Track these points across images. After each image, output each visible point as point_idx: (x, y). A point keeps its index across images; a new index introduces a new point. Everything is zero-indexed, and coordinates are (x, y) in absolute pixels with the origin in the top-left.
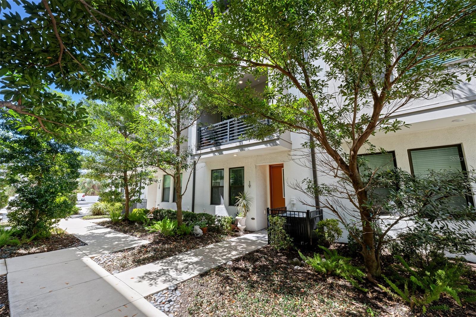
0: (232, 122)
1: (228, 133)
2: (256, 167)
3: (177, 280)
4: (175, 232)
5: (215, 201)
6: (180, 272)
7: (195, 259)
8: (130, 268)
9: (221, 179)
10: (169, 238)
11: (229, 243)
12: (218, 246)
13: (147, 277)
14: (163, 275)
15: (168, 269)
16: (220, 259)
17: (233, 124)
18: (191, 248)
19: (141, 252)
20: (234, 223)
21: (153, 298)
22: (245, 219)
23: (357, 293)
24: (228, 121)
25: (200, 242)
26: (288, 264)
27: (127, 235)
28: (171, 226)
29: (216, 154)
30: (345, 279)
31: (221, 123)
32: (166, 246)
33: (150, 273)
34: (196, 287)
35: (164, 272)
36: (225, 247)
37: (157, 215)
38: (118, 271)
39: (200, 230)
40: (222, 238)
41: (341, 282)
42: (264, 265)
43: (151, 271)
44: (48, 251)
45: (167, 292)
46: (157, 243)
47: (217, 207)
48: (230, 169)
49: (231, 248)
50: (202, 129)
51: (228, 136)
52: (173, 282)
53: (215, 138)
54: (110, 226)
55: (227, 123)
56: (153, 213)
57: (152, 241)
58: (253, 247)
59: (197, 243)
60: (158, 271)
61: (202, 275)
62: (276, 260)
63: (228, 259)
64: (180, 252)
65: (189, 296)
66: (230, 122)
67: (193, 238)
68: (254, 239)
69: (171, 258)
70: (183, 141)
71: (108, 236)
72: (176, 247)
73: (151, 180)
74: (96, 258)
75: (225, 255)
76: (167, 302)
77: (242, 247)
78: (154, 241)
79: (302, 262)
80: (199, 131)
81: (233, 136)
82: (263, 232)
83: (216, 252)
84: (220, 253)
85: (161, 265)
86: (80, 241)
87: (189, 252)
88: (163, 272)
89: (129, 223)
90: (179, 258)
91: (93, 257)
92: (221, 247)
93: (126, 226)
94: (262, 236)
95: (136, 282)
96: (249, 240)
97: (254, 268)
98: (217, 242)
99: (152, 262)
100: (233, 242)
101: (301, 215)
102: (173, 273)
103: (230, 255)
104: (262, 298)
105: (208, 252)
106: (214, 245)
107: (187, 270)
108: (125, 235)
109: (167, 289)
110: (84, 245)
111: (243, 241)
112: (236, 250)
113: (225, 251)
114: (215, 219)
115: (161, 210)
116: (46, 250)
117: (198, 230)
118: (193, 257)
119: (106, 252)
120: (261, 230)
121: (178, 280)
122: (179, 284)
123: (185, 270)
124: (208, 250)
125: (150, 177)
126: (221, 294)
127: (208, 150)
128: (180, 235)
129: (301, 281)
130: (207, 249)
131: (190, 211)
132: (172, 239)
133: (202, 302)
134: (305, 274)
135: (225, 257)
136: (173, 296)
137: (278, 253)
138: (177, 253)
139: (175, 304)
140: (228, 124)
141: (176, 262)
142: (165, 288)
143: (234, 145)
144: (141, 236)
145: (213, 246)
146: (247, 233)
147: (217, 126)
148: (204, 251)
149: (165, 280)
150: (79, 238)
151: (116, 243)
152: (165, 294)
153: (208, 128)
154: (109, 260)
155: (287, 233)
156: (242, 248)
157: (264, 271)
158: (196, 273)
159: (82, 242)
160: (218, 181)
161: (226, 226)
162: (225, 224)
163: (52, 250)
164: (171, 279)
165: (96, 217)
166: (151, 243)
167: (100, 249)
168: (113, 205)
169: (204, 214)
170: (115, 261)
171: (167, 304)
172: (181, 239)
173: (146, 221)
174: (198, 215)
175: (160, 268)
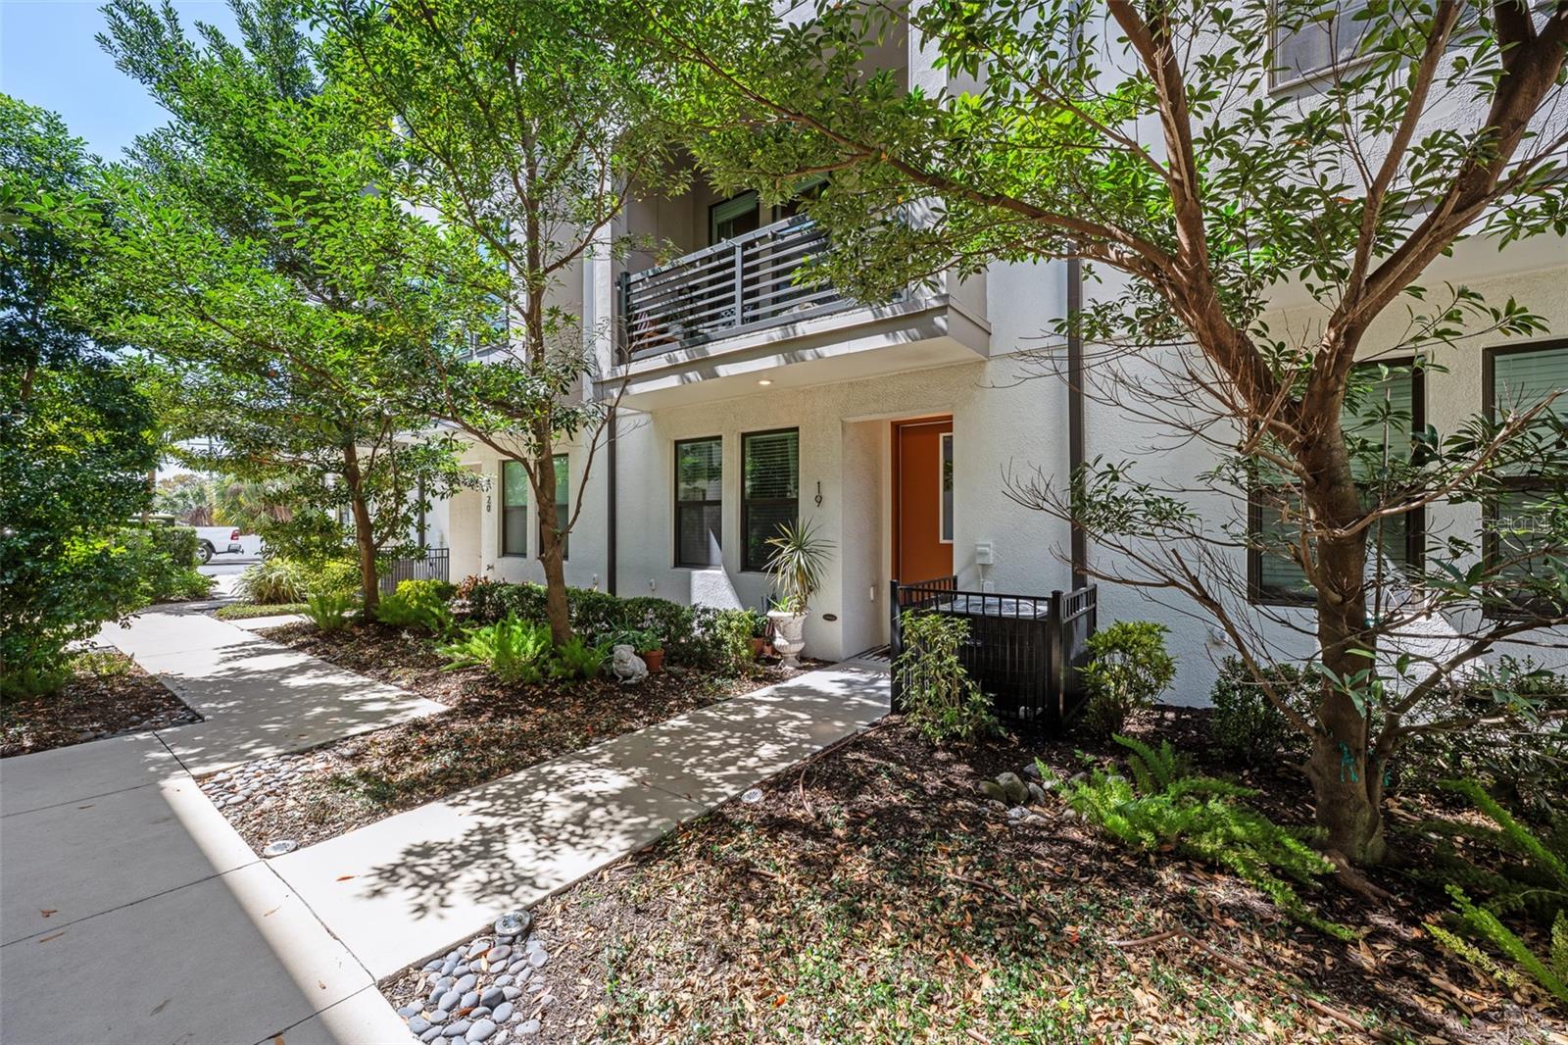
0: (751, 244)
1: (737, 293)
2: (844, 426)
3: (534, 885)
4: (541, 670)
5: (689, 553)
6: (553, 840)
7: (615, 782)
8: (348, 826)
9: (710, 478)
10: (521, 693)
11: (746, 707)
12: (706, 719)
13: (412, 868)
14: (478, 856)
15: (501, 829)
16: (714, 776)
17: (756, 256)
18: (601, 733)
19: (406, 749)
20: (762, 633)
21: (421, 985)
22: (800, 619)
23: (1311, 948)
24: (738, 241)
25: (637, 705)
26: (980, 798)
27: (367, 680)
28: (530, 645)
29: (690, 375)
30: (1237, 876)
31: (708, 251)
32: (507, 724)
33: (426, 851)
34: (615, 920)
35: (484, 846)
36: (733, 727)
37: (483, 603)
38: (291, 844)
39: (637, 659)
40: (719, 688)
41: (1221, 891)
42: (892, 808)
43: (433, 839)
44: (34, 750)
45: (485, 946)
46: (471, 712)
47: (697, 574)
48: (744, 436)
49: (755, 732)
50: (634, 278)
51: (737, 305)
52: (516, 894)
53: (682, 315)
54: (309, 644)
55: (731, 251)
56: (470, 594)
57: (453, 704)
58: (839, 724)
59: (625, 710)
60: (459, 840)
61: (644, 856)
62: (933, 783)
63: (744, 780)
64: (559, 749)
65: (583, 971)
66: (745, 246)
67: (612, 691)
68: (838, 691)
69: (521, 776)
70: (559, 321)
71: (296, 681)
72: (544, 727)
73: (452, 478)
74: (220, 777)
75: (733, 761)
76: (481, 1009)
77: (796, 723)
78: (462, 704)
79: (1032, 785)
80: (623, 285)
81: (756, 306)
82: (863, 661)
83: (696, 750)
84: (715, 751)
85: (476, 812)
86: (179, 702)
87: (593, 750)
88: (482, 843)
89: (380, 634)
90: (551, 778)
91: (210, 775)
92: (716, 726)
93: (369, 644)
94: (863, 678)
95: (359, 896)
96: (819, 694)
97: (854, 823)
98: (701, 704)
99: (445, 795)
100: (760, 703)
101: (1027, 610)
102: (520, 849)
103: (751, 762)
104: (905, 976)
105: (668, 749)
106: (690, 719)
107: (579, 830)
108: (359, 679)
109: (490, 930)
110: (192, 721)
111: (796, 698)
112: (774, 737)
113: (731, 741)
114: (689, 620)
115: (494, 587)
116: (28, 743)
117: (630, 662)
118: (607, 773)
119: (269, 751)
120: (860, 655)
121: (541, 882)
122: (543, 901)
123: (572, 833)
124: (666, 739)
125: (446, 467)
126: (725, 957)
127: (661, 362)
128: (562, 681)
129: (1057, 883)
130: (663, 734)
131: (602, 589)
132: (532, 696)
133: (639, 1005)
134: (1064, 849)
135: (732, 770)
136: (513, 968)
137: (936, 749)
138: (545, 753)
139: (517, 1017)
140: (738, 256)
141: (539, 795)
142: (480, 925)
143: (760, 339)
144: (417, 684)
145: (684, 723)
146: (809, 669)
147: (692, 264)
148: (650, 745)
149: (485, 885)
150: (178, 693)
151: (319, 710)
152: (477, 957)
153: (656, 275)
154: (267, 789)
155: (967, 676)
156: (797, 729)
157: (895, 835)
158: (618, 845)
159: (187, 708)
160: (701, 483)
161: (735, 646)
162: (728, 637)
163: (56, 744)
164: (509, 878)
165: (265, 608)
166: (448, 713)
167: (246, 740)
168: (318, 569)
169: (650, 602)
170: (293, 794)
171: (482, 1015)
172: (566, 693)
173: (441, 624)
174: (628, 602)
175: (472, 823)
